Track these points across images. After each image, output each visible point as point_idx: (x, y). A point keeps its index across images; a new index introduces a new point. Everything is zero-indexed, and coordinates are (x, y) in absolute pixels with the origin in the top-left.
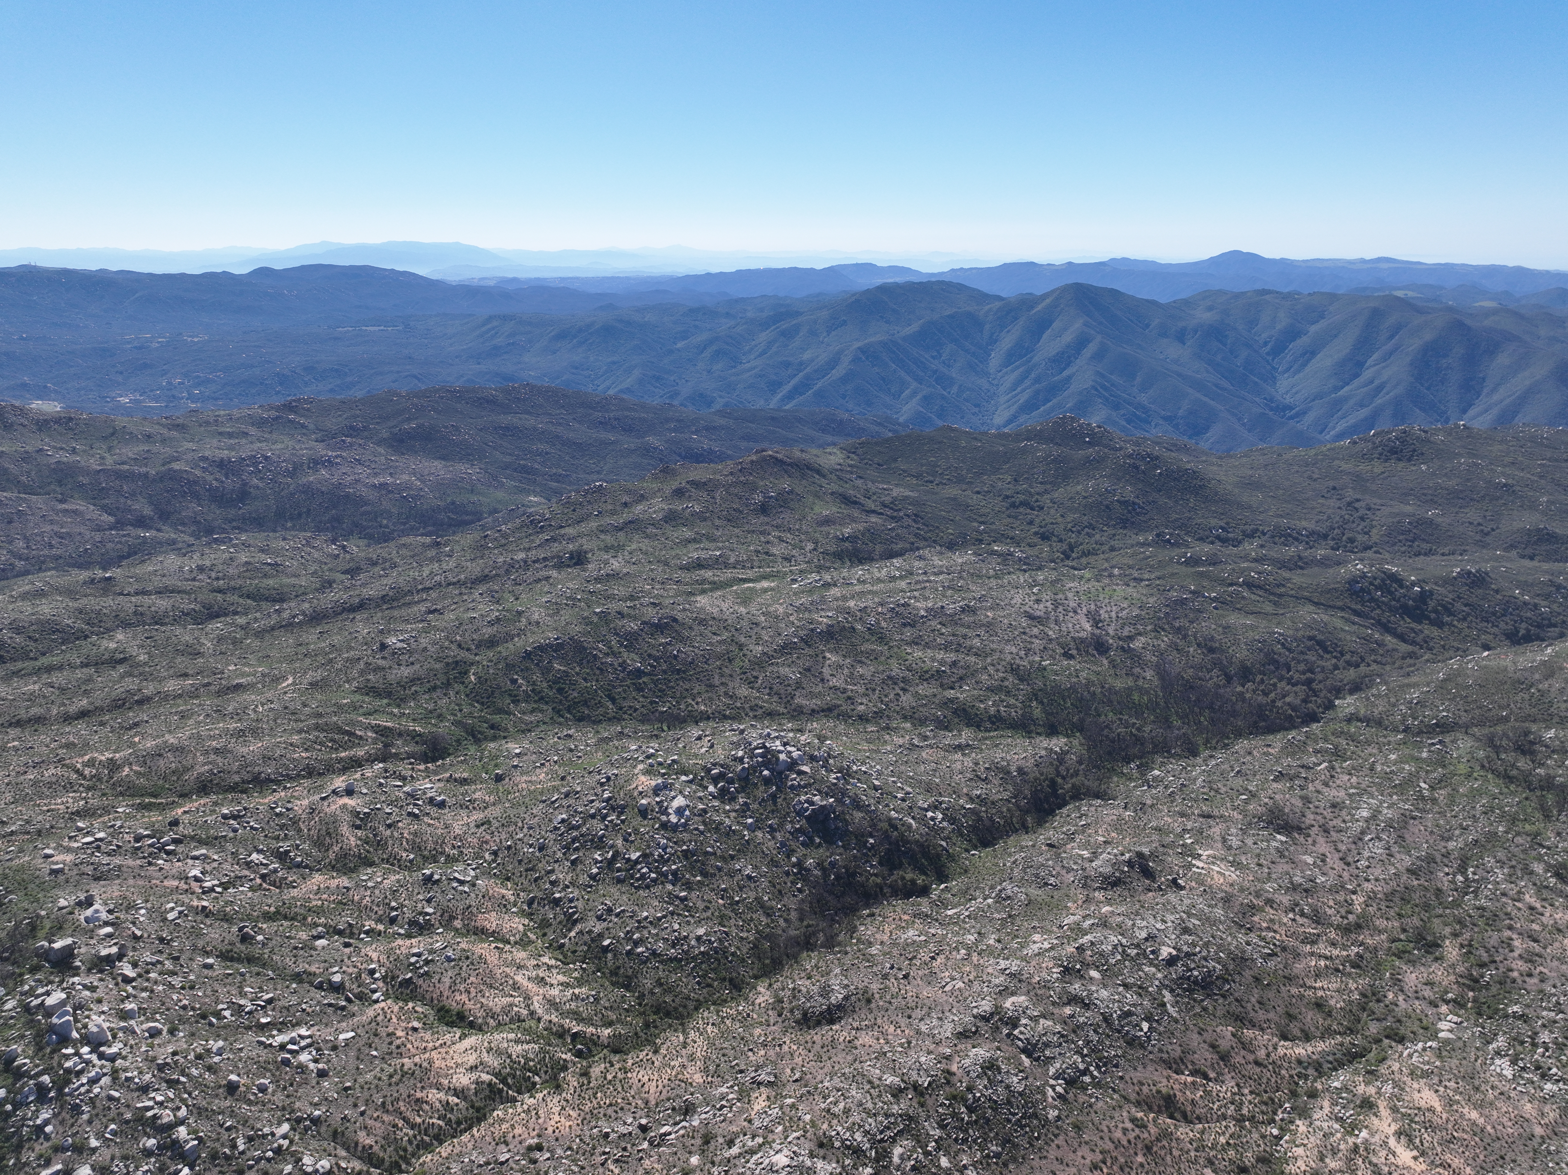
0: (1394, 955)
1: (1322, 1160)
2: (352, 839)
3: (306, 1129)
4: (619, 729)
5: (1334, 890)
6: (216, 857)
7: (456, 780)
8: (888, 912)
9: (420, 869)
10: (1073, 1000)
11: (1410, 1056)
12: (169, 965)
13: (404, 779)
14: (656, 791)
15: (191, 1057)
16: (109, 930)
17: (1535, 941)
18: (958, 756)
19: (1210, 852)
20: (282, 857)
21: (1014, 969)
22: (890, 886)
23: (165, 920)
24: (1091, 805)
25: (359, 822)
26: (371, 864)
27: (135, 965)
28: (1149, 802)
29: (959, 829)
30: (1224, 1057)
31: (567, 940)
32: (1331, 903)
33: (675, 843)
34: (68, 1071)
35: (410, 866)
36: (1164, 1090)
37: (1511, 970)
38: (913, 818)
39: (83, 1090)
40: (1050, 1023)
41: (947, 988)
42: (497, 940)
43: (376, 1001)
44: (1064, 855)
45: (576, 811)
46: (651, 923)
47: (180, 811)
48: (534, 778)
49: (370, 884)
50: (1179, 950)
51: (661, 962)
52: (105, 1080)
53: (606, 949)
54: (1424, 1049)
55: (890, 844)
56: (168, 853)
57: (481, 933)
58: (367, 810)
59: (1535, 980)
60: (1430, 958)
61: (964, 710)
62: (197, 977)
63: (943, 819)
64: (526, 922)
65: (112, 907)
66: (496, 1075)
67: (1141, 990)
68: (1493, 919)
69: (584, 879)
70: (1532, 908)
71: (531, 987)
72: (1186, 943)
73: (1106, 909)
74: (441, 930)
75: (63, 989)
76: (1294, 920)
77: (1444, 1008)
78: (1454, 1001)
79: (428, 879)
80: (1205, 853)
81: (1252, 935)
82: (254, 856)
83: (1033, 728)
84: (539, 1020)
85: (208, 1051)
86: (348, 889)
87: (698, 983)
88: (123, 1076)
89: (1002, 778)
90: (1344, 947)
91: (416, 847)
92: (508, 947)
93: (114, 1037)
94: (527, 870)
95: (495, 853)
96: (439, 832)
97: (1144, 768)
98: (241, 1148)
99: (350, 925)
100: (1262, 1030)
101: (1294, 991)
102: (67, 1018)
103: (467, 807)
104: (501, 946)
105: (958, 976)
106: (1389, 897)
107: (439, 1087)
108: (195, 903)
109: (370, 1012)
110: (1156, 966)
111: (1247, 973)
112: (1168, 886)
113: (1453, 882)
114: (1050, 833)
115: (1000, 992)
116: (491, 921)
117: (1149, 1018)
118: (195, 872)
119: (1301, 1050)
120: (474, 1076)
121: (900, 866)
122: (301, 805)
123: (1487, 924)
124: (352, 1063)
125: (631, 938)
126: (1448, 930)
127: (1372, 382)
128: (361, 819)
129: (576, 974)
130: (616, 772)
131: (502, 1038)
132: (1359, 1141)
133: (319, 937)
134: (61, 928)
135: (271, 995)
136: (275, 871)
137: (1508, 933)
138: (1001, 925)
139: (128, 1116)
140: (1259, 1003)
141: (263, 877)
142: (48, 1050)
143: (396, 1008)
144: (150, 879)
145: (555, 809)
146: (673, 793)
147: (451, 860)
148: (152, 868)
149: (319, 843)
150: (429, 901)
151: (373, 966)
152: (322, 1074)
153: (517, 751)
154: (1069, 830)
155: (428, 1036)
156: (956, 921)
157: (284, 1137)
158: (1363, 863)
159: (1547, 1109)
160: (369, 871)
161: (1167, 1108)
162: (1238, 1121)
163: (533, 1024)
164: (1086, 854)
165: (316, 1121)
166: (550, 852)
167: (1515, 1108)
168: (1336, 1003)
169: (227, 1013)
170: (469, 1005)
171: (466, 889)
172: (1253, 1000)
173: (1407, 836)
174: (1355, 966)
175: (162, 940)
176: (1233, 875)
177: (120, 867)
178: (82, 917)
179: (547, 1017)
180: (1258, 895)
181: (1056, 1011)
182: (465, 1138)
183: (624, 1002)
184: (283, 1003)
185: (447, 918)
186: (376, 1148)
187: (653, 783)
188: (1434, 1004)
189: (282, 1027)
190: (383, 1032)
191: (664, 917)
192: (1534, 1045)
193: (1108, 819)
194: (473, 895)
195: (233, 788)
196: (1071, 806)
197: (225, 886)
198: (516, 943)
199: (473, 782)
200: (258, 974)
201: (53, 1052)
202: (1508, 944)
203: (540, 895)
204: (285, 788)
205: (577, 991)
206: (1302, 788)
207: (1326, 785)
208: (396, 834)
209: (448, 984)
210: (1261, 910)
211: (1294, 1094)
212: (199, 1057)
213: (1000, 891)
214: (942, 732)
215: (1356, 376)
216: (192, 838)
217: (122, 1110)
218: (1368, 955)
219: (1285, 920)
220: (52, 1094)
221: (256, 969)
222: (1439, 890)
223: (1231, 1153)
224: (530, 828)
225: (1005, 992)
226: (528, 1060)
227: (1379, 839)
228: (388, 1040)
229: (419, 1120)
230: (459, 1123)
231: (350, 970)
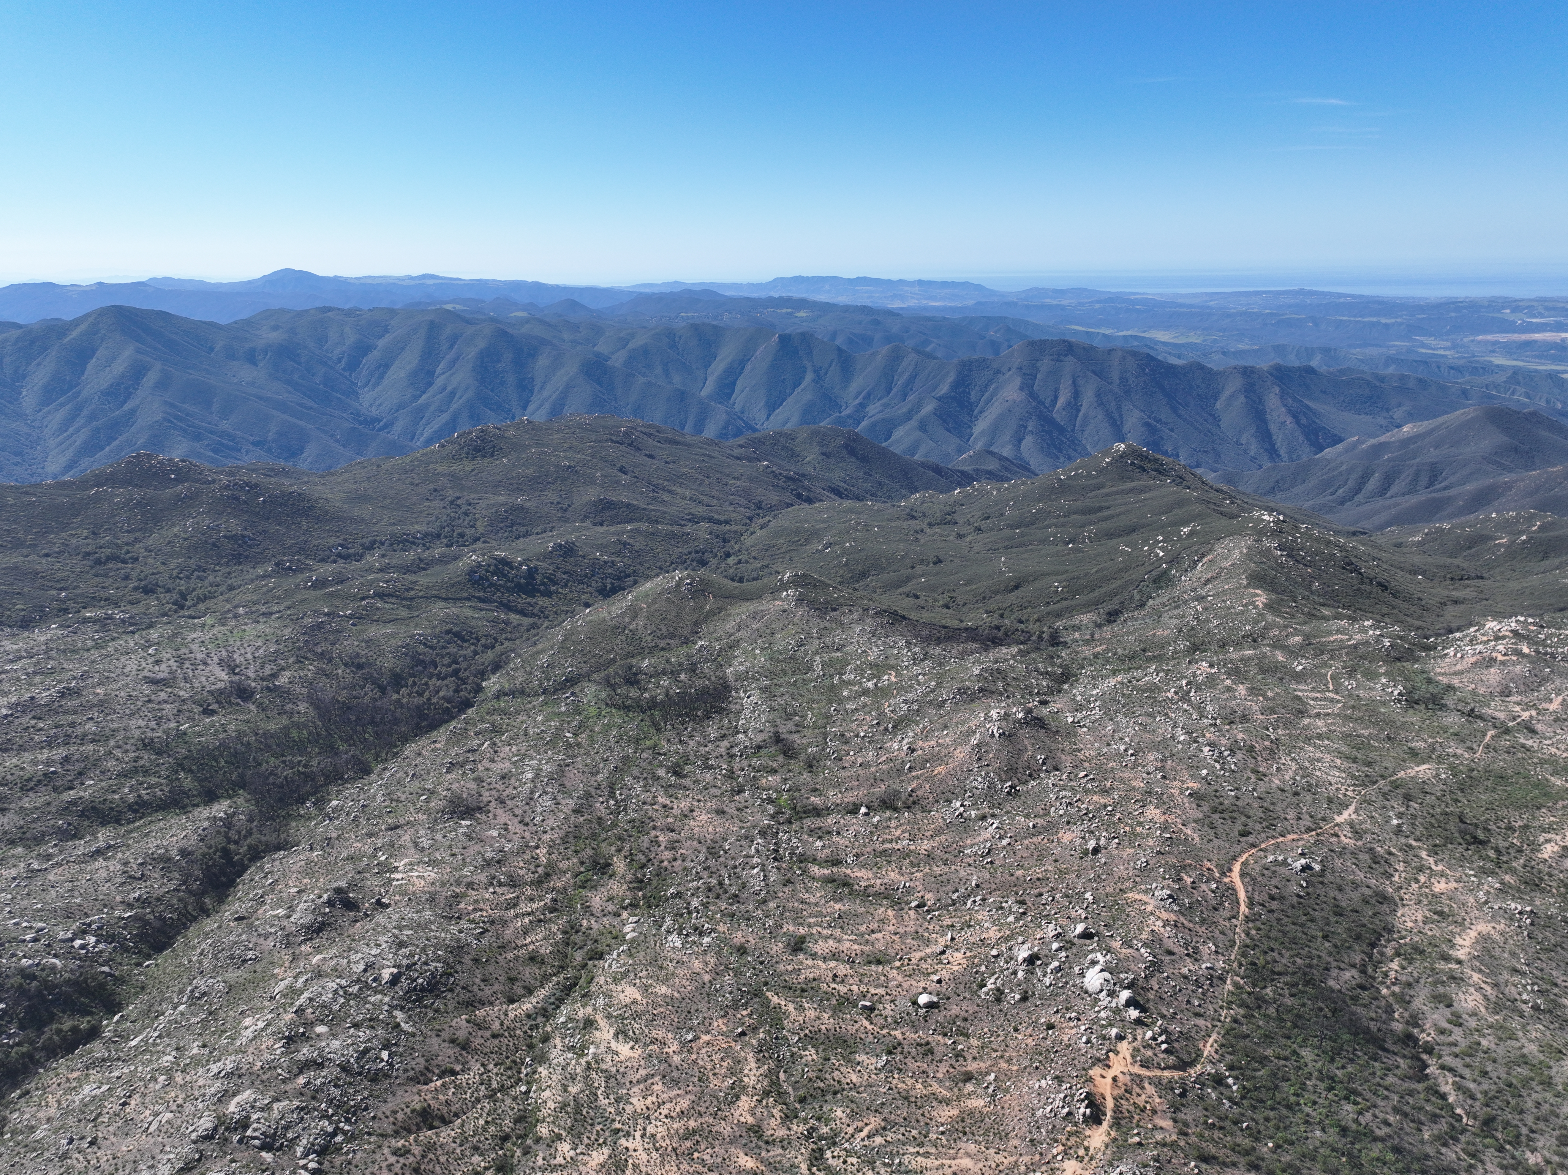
0: (580, 887)
1: (566, 1091)
5: (521, 852)
8: (50, 1079)
10: (305, 1066)
11: (610, 966)
17: (673, 831)
18: (100, 862)
19: (406, 861)
21: (229, 1067)
22: (43, 1048)
24: (274, 860)
28: (334, 835)
29: (122, 945)
30: (465, 1046)
32: (521, 864)
36: (418, 1107)
37: (662, 862)
38: (56, 956)
40: (285, 1103)
41: (151, 1129)
44: (257, 923)
50: (399, 966)
54: (619, 955)
55: (30, 999)
59: (679, 862)
60: (606, 877)
61: (93, 808)
63: (98, 942)
67: (372, 1022)
68: (641, 826)
70: (665, 806)
72: (405, 956)
73: (318, 958)
76: (495, 892)
77: (625, 914)
78: (631, 905)
80: (400, 864)
81: (462, 922)
83: (186, 801)
89: (162, 869)
90: (541, 898)
97: (321, 803)
100: (491, 1004)
101: (510, 956)
105: (162, 1108)
106: (564, 840)
110: (381, 992)
111: (467, 959)
112: (374, 909)
113: (608, 808)
114: (236, 906)
115: (219, 1100)
117: (386, 1047)
119: (527, 1006)
121: (52, 1018)
123: (639, 832)
126: (613, 848)
127: (444, 389)
132: (590, 1057)
137: (653, 833)
138: (203, 1027)
140: (483, 981)
154: (256, 895)
156: (145, 1048)
158: (539, 818)
159: (708, 958)
161: (424, 1122)
162: (490, 1097)
164: (281, 912)
167: (689, 968)
168: (546, 950)
172: (478, 981)
173: (566, 782)
174: (553, 910)
176: (432, 874)
180: (458, 883)
181: (289, 1087)
188: (617, 915)
192: (690, 913)
193: (295, 868)
196: (253, 869)
202: (655, 842)
206: (473, 771)
207: (492, 761)
210: (465, 895)
211: (531, 1046)
213: (192, 991)
214: (70, 843)
215: (430, 384)
218: (560, 897)
219: (487, 896)
222: (599, 818)
223: (492, 1129)
225: (225, 1096)
227: (545, 792)
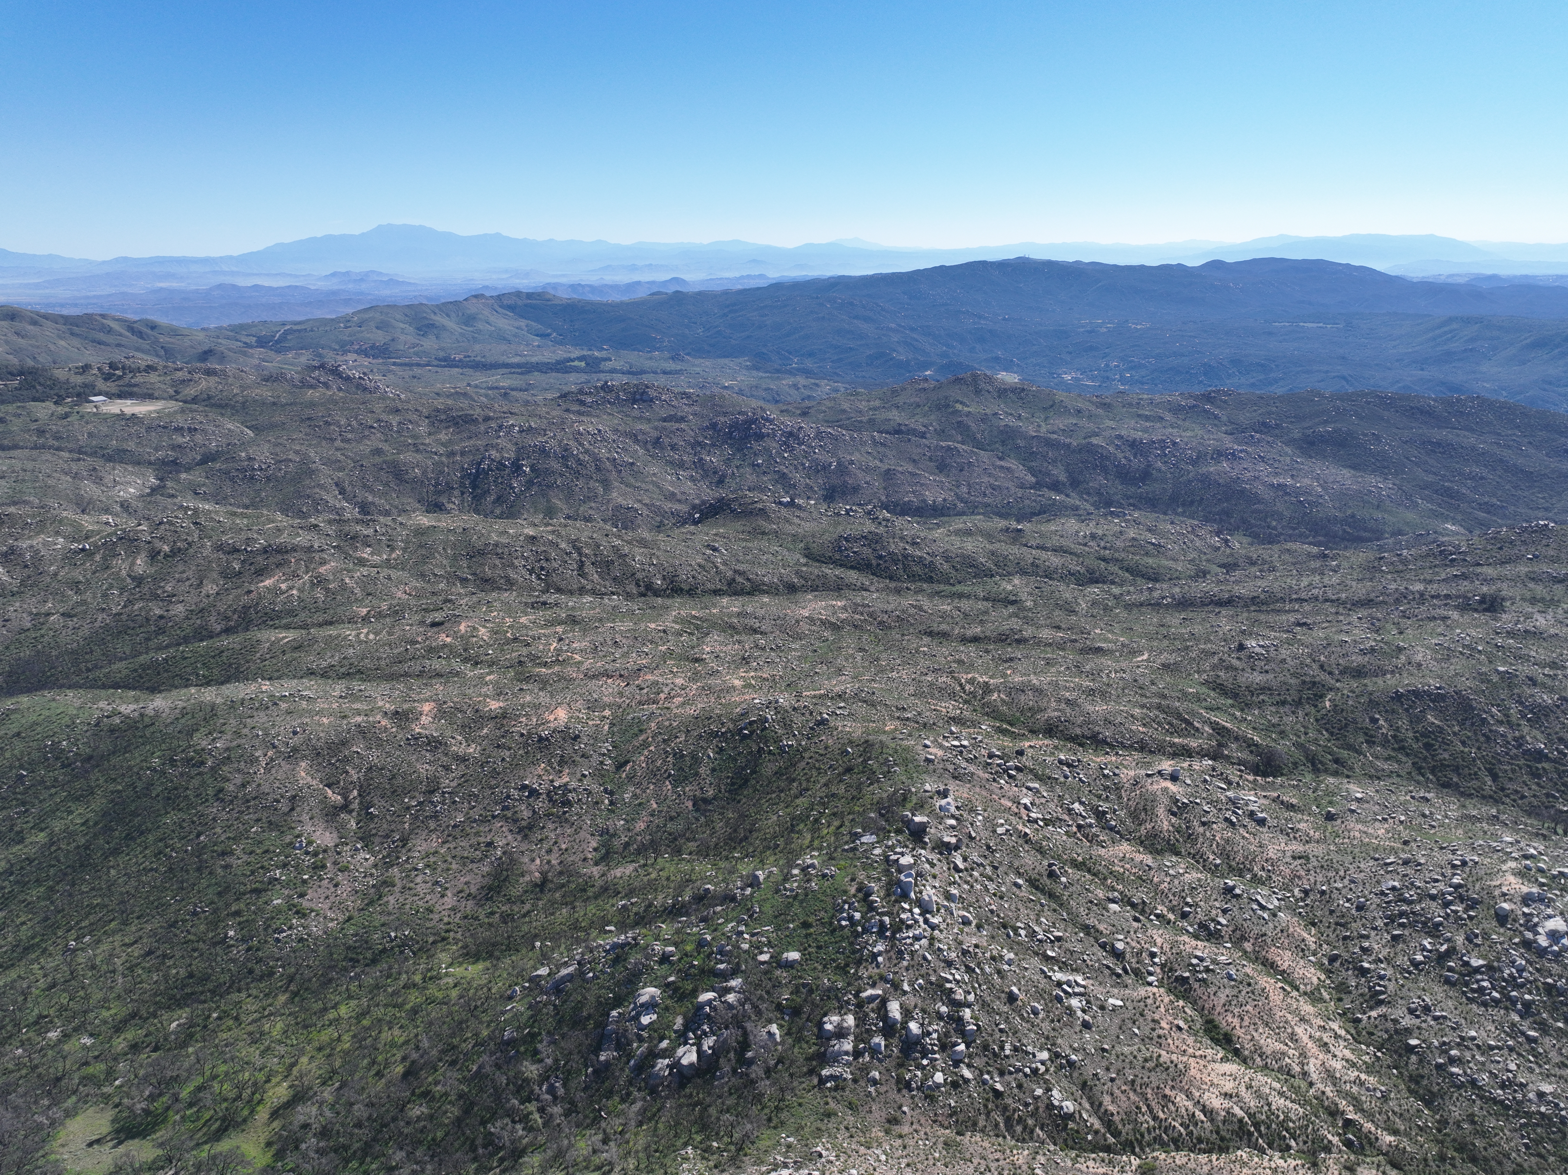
2: (1166, 823)
3: (1062, 1067)
4: (1494, 811)
6: (1045, 794)
7: (1282, 802)
9: (1223, 876)
12: (989, 870)
13: (1229, 783)
14: (1527, 900)
15: (988, 955)
16: (953, 822)
20: (1100, 815)
23: (994, 831)
25: (1175, 809)
26: (1178, 854)
27: (965, 859)
31: (1365, 1017)
33: (1538, 970)
34: (902, 921)
35: (1214, 870)
39: (908, 941)
42: (1285, 981)
43: (1150, 984)
45: (1412, 884)
46: (1478, 1046)
47: (1027, 744)
48: (1371, 831)
49: (1171, 872)
51: (1481, 1097)
52: (924, 942)
53: (1411, 1049)
56: (1010, 776)
57: (1270, 966)
58: (1186, 801)
62: (1008, 891)
64: (1323, 977)
65: (960, 804)
66: (1250, 1116)
69: (1402, 961)
71: (1312, 1047)
74: (1229, 945)
75: (913, 856)
79: (1229, 890)
82: (1076, 806)
84: (1311, 1084)
85: (1001, 957)
86: (1150, 868)
87: (1526, 1146)
88: (937, 945)
91: (1225, 855)
92: (1295, 994)
93: (938, 910)
94: (1337, 924)
95: (1306, 892)
96: (1252, 848)
98: (1007, 1052)
99: (1144, 902)
102: (910, 879)
103: (1288, 835)
104: (1289, 989)
107: (1189, 1096)
108: (1020, 827)
109: (1142, 991)
116: (1285, 959)
118: (1026, 801)
120: (1227, 1104)
122: (1127, 774)
124: (1114, 1030)
125: (1446, 1052)
128: (1179, 808)
129: (1366, 1058)
130: (1476, 859)
131: (1266, 1082)
133: (1113, 901)
134: (922, 806)
135: (1060, 934)
136: (1090, 826)
139: (933, 979)
141: (1079, 827)
142: (893, 898)
143: (1166, 1000)
144: (992, 793)
145: (1387, 872)
146: (1550, 911)
147: (1256, 880)
148: (995, 784)
149: (1134, 815)
150: (1225, 911)
151: (1155, 950)
152: (1086, 1025)
153: (1359, 795)
155: (1190, 1040)
157: (1043, 1063)
160: (1174, 859)
163: (1304, 1085)
165: (1071, 1064)
166: (1369, 915)
169: (1023, 932)
170: (1239, 1032)
171: (1266, 916)
175: (989, 847)
177: (973, 774)
178: (938, 804)
179: (1321, 1086)
182: (1203, 1158)
183: (1420, 1118)
184: (1068, 945)
185: (1239, 938)
186: (1116, 1118)
187: (1525, 889)
189: (1064, 966)
190: (1149, 1015)
191: (1498, 1048)
194: (1271, 925)
195: (1073, 739)
197: (1047, 822)
198: (1305, 993)
199: (1302, 812)
200: (1055, 910)
201: (896, 901)
203: (1346, 955)
204: (1117, 753)
205: (1363, 1076)
208: (1208, 834)
209: (1222, 1001)
212: (993, 958)
216: (1031, 771)
217: (931, 972)
220: (888, 934)
221: (1054, 906)
224: (1352, 881)
226: (1287, 1118)
228: (1152, 1025)
229: (1161, 1115)
230: (1200, 1140)
231: (1134, 944)
